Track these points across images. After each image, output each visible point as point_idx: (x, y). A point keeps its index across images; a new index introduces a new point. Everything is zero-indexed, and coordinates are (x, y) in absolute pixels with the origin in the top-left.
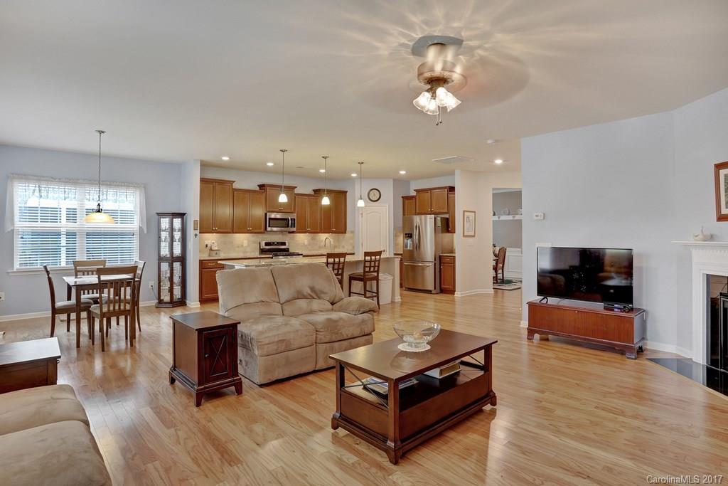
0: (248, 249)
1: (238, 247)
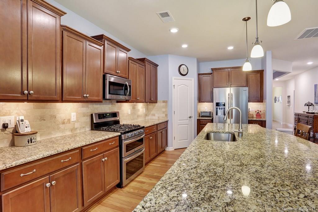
0: (77, 125)
1: (63, 123)
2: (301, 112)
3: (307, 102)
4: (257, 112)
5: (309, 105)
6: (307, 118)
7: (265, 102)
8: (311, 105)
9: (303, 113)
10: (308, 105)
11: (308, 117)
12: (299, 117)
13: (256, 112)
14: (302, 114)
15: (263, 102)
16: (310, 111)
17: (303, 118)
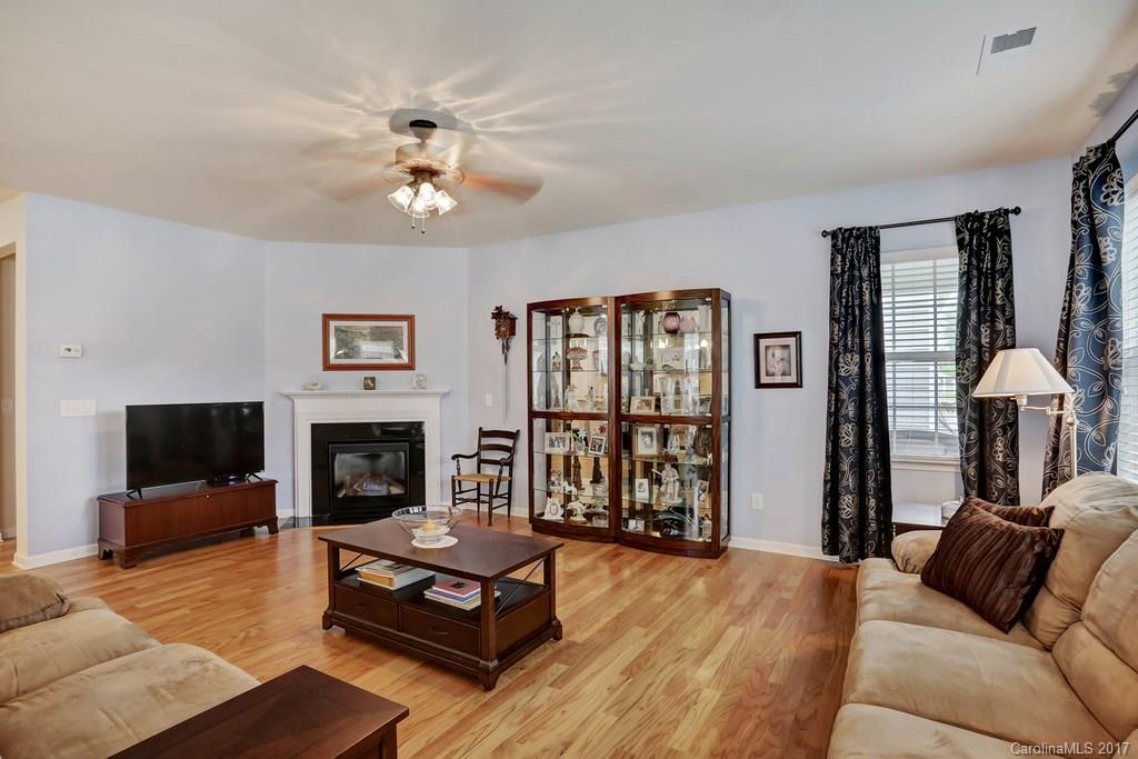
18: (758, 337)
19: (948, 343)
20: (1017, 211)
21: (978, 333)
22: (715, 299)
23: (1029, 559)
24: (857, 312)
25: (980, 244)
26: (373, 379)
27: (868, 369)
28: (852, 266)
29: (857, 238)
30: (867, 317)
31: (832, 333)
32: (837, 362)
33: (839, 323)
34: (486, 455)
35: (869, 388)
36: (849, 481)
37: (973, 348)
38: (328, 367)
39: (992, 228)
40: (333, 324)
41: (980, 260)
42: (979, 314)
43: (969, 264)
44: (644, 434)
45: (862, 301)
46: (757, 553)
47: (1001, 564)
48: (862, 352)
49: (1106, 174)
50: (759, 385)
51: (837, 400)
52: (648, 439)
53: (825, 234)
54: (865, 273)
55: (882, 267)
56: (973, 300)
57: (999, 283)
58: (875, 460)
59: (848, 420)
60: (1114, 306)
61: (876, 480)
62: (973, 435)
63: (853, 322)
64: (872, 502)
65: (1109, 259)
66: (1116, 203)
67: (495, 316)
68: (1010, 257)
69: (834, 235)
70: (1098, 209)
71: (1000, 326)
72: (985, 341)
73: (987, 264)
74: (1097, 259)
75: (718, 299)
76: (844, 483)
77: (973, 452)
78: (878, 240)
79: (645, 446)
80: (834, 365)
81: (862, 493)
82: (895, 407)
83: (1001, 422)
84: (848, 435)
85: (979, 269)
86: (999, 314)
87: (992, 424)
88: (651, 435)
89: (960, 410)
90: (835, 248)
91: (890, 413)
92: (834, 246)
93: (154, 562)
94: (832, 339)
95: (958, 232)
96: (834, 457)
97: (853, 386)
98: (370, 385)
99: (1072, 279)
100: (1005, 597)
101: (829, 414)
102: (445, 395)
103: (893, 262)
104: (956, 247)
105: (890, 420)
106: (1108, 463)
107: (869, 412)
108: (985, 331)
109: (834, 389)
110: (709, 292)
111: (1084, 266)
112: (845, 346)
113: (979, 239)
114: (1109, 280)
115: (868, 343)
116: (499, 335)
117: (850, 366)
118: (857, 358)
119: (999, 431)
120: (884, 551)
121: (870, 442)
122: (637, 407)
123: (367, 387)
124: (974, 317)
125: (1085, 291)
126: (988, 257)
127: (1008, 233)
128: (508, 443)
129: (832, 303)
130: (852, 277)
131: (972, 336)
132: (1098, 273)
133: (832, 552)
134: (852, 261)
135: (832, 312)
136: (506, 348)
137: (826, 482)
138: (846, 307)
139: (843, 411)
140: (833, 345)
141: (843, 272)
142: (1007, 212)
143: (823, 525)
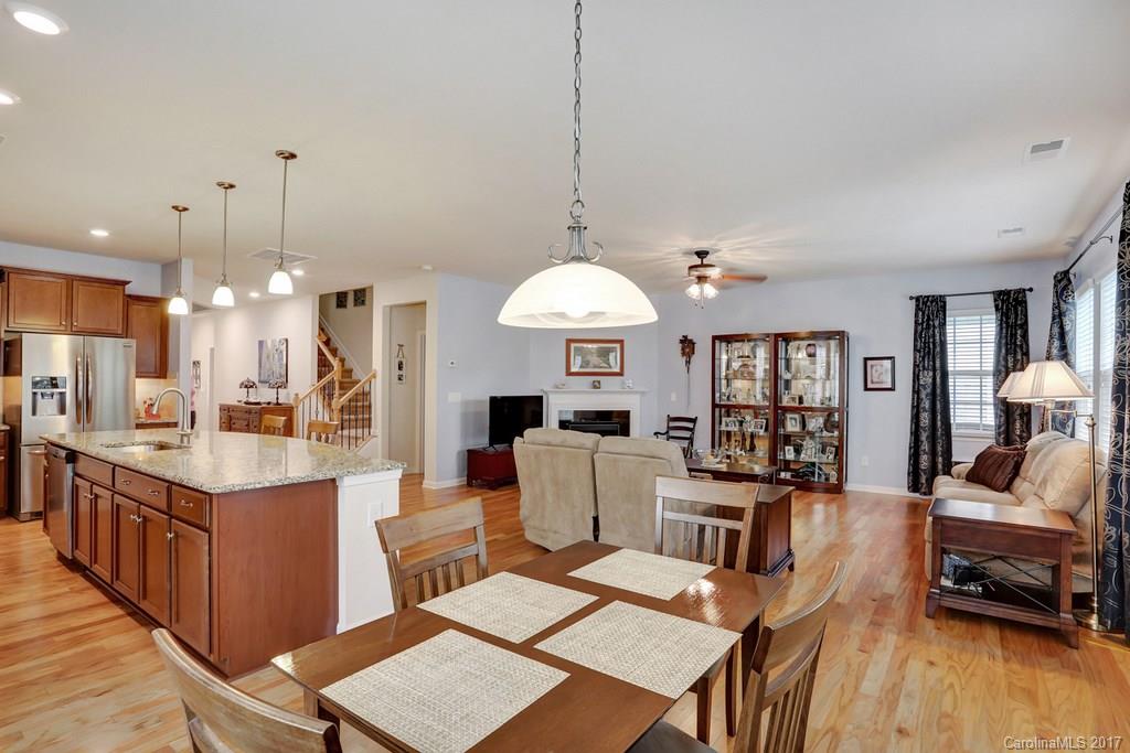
2: (232, 402)
3: (243, 379)
4: (149, 402)
5: (248, 386)
6: (247, 416)
7: (175, 377)
8: (251, 387)
9: (237, 404)
10: (246, 387)
11: (249, 412)
12: (232, 414)
13: (145, 402)
14: (235, 406)
15: (165, 377)
16: (252, 400)
17: (239, 415)
18: (866, 359)
19: (989, 365)
20: (1031, 290)
21: (1006, 361)
22: (841, 337)
23: (1012, 463)
24: (931, 346)
25: (1008, 309)
26: (599, 382)
27: (938, 380)
28: (929, 319)
29: (932, 302)
30: (938, 349)
31: (915, 358)
32: (918, 376)
33: (920, 352)
34: (672, 433)
35: (938, 391)
36: (925, 446)
37: (1003, 369)
38: (569, 374)
39: (1016, 300)
40: (573, 345)
41: (1008, 318)
42: (1007, 350)
43: (1001, 320)
44: (791, 418)
45: (934, 340)
46: (864, 493)
47: (999, 467)
48: (934, 370)
49: (1066, 286)
50: (866, 389)
51: (918, 398)
52: (793, 422)
53: (911, 298)
54: (937, 323)
55: (947, 319)
56: (1004, 341)
57: (1019, 332)
58: (942, 435)
59: (925, 410)
60: (1070, 352)
61: (942, 447)
62: (1003, 419)
63: (929, 352)
64: (940, 459)
65: (1067, 328)
66: (1070, 300)
67: (681, 342)
68: (1026, 316)
69: (918, 299)
70: (1062, 303)
71: (1019, 357)
72: (1010, 365)
73: (1012, 320)
74: (1062, 327)
75: (843, 337)
76: (923, 448)
77: (1002, 429)
78: (945, 303)
79: (792, 426)
80: (916, 377)
81: (933, 453)
82: (955, 404)
83: (1018, 412)
84: (925, 419)
85: (1007, 323)
86: (1018, 350)
87: (1014, 413)
88: (795, 419)
89: (995, 405)
90: (918, 308)
91: (952, 406)
92: (917, 306)
93: (504, 488)
94: (915, 362)
95: (995, 300)
96: (916, 434)
97: (929, 390)
98: (596, 386)
99: (1051, 337)
100: (1001, 479)
101: (913, 407)
102: (643, 393)
103: (954, 316)
104: (994, 309)
105: (952, 410)
106: (1069, 431)
107: (938, 406)
108: (1010, 359)
109: (916, 392)
110: (838, 333)
111: (1056, 330)
112: (924, 366)
113: (1007, 306)
114: (1068, 338)
115: (938, 364)
116: (683, 354)
117: (926, 378)
118: (931, 374)
119: (1018, 417)
120: (947, 472)
121: (939, 423)
122: (786, 401)
123: (595, 387)
124: (1003, 351)
125: (1056, 343)
126: (1013, 316)
127: (1026, 302)
128: (690, 425)
129: (915, 340)
130: (928, 324)
131: (1003, 363)
132: (1062, 335)
133: (914, 491)
134: (928, 316)
135: (915, 346)
136: (688, 362)
137: (910, 448)
138: (925, 343)
139: (922, 405)
140: (916, 366)
141: (923, 322)
142: (1024, 290)
143: (909, 474)
